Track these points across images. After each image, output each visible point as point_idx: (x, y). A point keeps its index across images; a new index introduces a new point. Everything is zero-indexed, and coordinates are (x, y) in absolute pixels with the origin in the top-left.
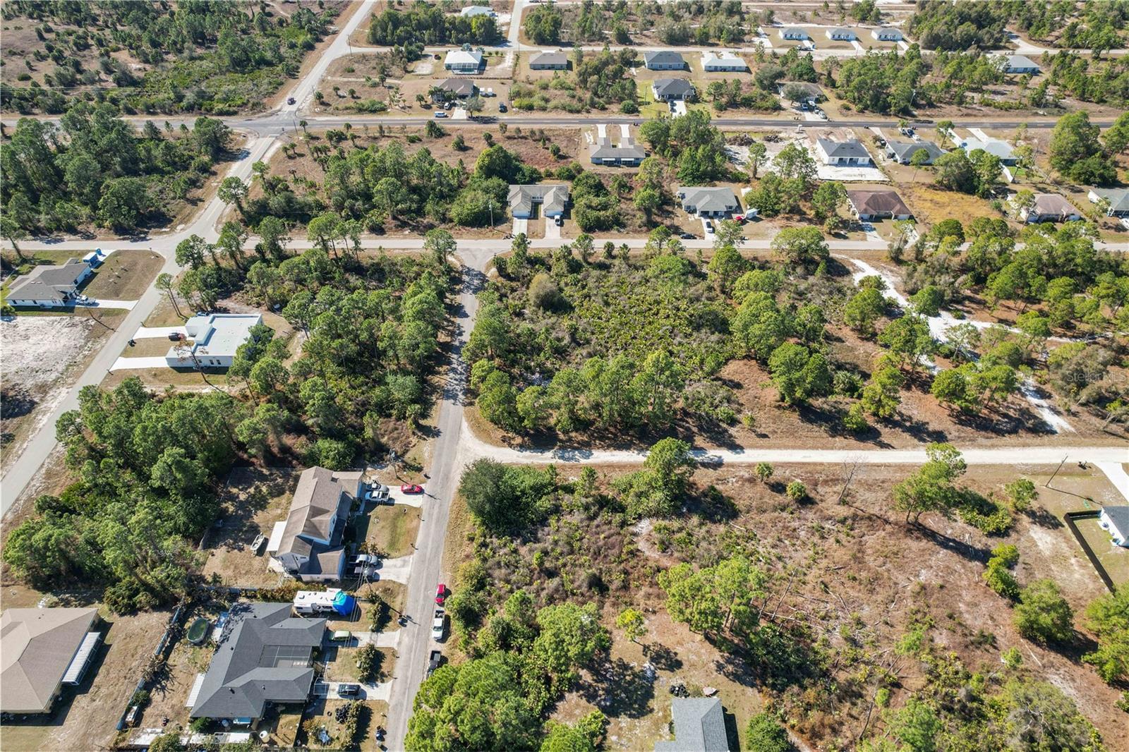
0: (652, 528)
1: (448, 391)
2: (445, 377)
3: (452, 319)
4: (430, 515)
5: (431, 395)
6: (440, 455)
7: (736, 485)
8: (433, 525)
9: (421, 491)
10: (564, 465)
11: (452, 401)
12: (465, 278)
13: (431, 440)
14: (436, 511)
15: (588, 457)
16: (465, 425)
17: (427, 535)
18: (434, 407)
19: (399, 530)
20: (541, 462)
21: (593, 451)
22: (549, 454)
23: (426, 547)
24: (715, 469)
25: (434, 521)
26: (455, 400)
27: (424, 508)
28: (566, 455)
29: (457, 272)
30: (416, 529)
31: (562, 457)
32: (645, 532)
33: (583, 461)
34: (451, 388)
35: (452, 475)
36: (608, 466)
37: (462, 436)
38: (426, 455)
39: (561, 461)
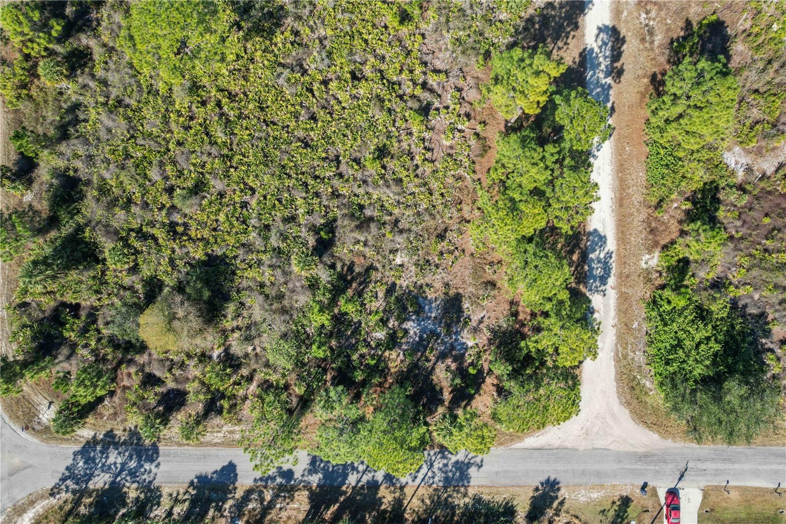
0: (737, 149)
1: (447, 479)
2: (408, 491)
3: (239, 494)
4: (717, 473)
5: (453, 508)
6: (598, 474)
7: (653, 14)
8: (737, 466)
9: (673, 494)
10: (620, 276)
11: (472, 471)
12: (100, 481)
13: (563, 493)
14: (710, 466)
15: (603, 239)
16: (531, 441)
17: (756, 474)
18: (485, 497)
19: (743, 516)
20: (612, 313)
21: (590, 228)
22: (596, 300)
23: (776, 472)
24: (623, 41)
25: (729, 466)
26: (469, 465)
27: (703, 484)
28: (598, 272)
29: (77, 503)
30: (743, 490)
31: (603, 280)
32: (744, 160)
33: (611, 245)
34: (439, 476)
35: (641, 450)
36: (621, 206)
37: (556, 443)
38: (595, 495)
39: (611, 281)
